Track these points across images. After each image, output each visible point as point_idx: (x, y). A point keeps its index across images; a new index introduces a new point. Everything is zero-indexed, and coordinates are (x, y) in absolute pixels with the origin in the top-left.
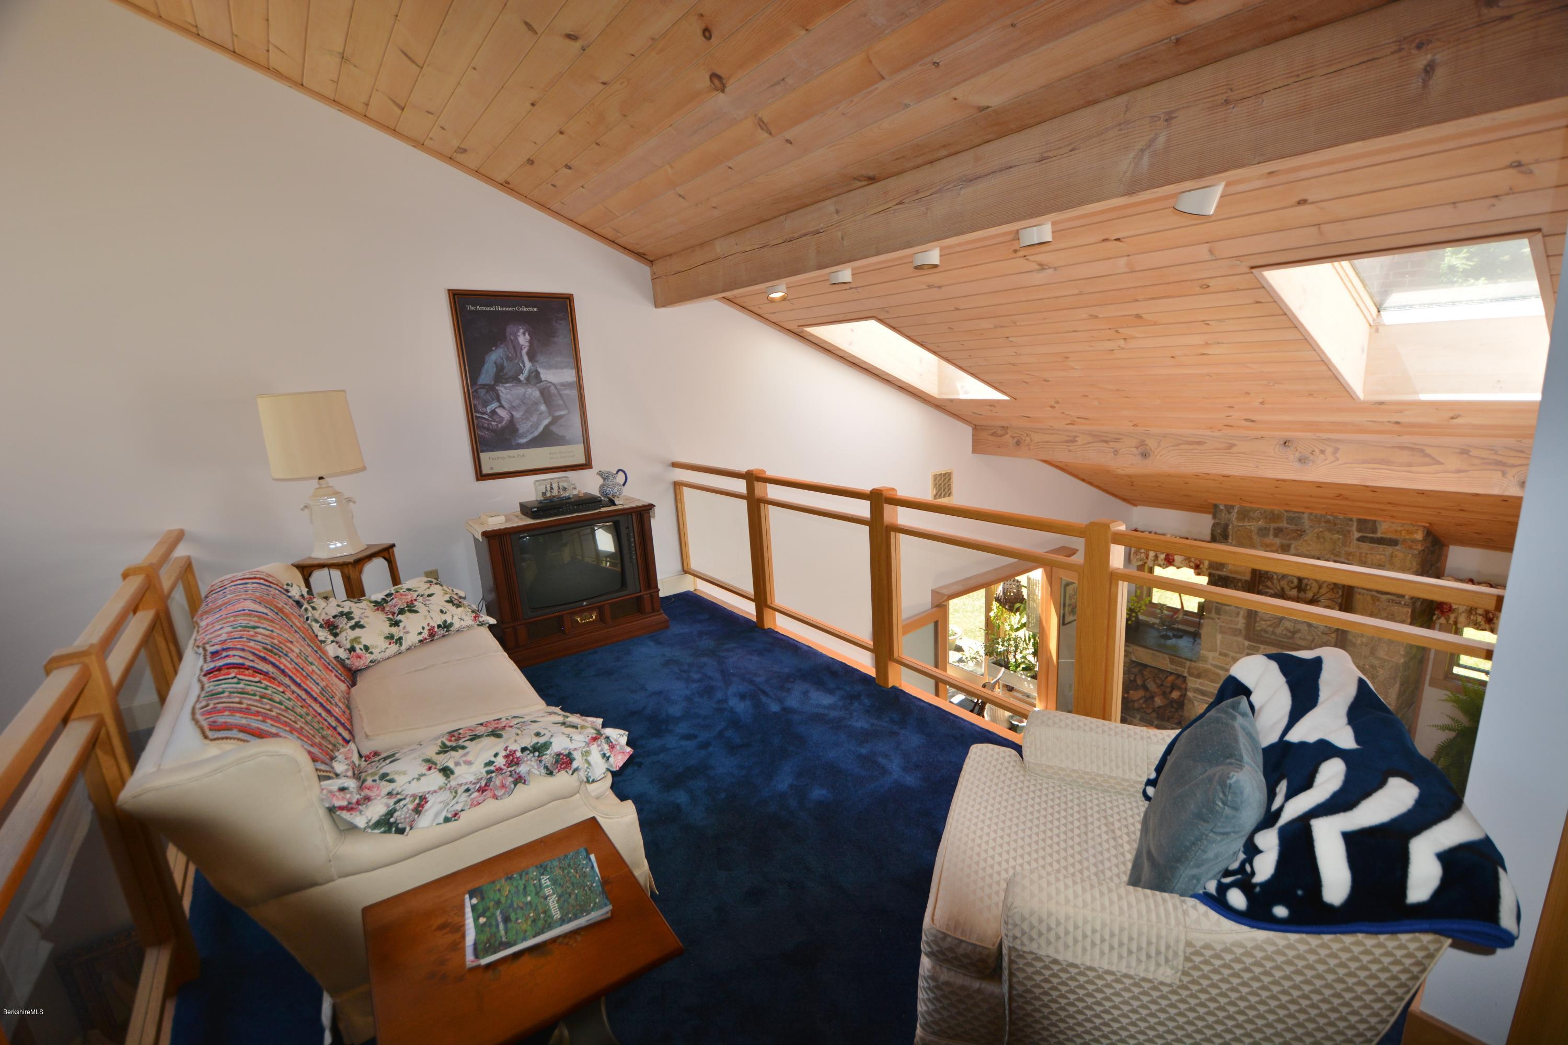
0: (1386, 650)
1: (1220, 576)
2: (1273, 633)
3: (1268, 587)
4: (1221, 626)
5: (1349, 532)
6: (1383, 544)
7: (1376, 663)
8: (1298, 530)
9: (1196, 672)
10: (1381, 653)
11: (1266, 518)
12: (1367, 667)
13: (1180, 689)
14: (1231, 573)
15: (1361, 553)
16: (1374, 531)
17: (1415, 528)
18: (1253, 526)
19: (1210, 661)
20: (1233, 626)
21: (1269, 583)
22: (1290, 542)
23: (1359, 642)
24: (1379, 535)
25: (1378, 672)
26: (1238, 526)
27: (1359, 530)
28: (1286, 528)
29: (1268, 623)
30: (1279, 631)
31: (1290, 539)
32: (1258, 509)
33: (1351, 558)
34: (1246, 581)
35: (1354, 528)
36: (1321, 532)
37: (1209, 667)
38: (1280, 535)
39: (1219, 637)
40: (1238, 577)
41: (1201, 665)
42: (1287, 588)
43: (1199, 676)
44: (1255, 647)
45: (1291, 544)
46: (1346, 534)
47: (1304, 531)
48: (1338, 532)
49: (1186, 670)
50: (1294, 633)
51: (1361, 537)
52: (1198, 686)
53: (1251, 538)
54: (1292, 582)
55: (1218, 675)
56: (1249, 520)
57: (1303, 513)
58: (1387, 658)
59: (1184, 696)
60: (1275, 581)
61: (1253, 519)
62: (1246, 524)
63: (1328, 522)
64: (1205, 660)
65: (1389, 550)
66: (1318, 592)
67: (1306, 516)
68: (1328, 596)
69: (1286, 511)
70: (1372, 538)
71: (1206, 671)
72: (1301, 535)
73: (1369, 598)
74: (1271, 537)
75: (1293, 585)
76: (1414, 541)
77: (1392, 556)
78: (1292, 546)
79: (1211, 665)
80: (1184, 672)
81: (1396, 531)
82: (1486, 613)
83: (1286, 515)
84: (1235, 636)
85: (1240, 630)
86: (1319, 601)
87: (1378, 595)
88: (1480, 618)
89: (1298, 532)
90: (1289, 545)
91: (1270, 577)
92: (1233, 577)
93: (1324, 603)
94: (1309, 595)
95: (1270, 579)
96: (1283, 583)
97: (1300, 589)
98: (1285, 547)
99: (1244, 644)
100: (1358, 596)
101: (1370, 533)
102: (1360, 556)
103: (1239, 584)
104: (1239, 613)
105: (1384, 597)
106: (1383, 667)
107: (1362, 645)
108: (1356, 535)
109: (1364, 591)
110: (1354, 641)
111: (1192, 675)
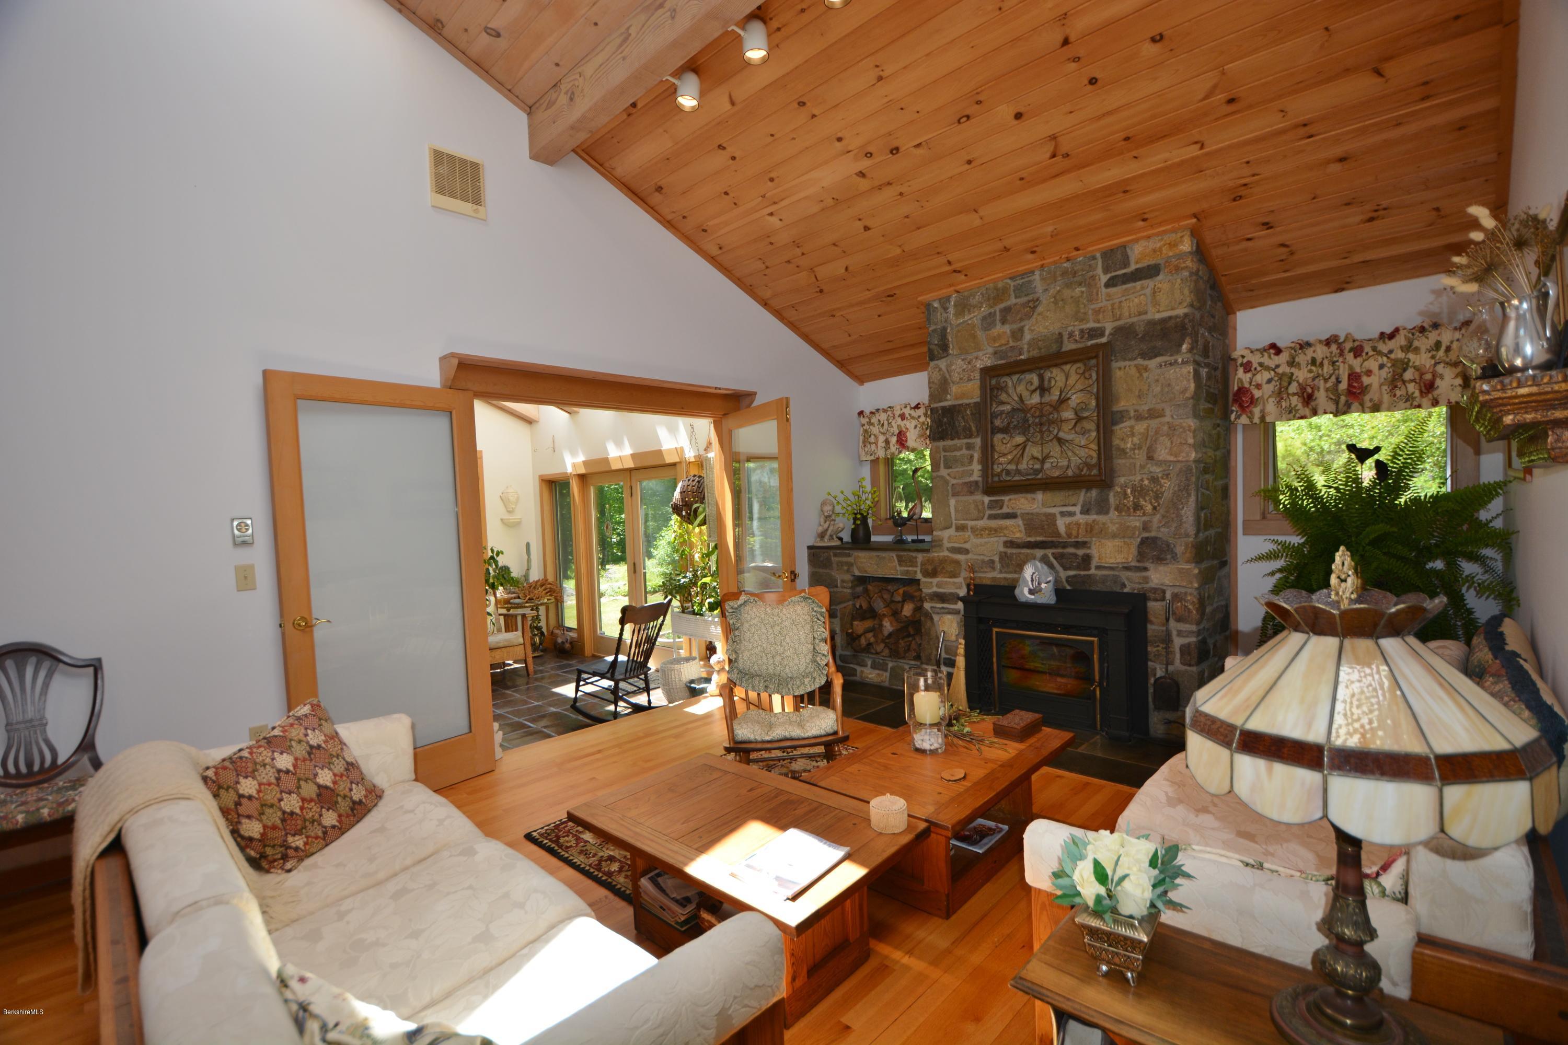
0: (1169, 444)
1: (943, 408)
2: (1018, 472)
4: (953, 485)
5: (1093, 277)
6: (1140, 279)
7: (1157, 470)
8: (1030, 301)
9: (930, 568)
10: (1162, 453)
11: (989, 299)
12: (1146, 482)
14: (956, 399)
15: (1113, 305)
16: (1126, 264)
17: (1179, 235)
18: (976, 317)
19: (947, 544)
20: (967, 480)
21: (1003, 397)
22: (1022, 324)
23: (1129, 445)
24: (1133, 267)
25: (1162, 486)
26: (958, 326)
27: (1107, 270)
28: (1015, 304)
29: (1010, 457)
30: (1023, 465)
31: (1022, 320)
32: (978, 289)
33: (1101, 316)
34: (975, 403)
35: (1099, 270)
36: (1059, 291)
37: (946, 553)
38: (1009, 318)
39: (952, 502)
40: (965, 401)
41: (936, 554)
42: (1026, 394)
43: (935, 573)
44: (996, 501)
45: (1023, 327)
46: (1090, 282)
47: (1038, 300)
48: (1080, 284)
49: (918, 569)
50: (1043, 461)
51: (1110, 279)
52: (935, 589)
53: (974, 337)
54: (1033, 383)
55: (957, 562)
56: (969, 311)
57: (1032, 273)
58: (1172, 458)
59: (919, 609)
60: (1011, 391)
61: (975, 306)
62: (966, 318)
63: (1065, 273)
64: (938, 543)
65: (1149, 284)
66: (1066, 386)
67: (1036, 276)
68: (1079, 386)
69: (1013, 278)
70: (1125, 275)
71: (944, 561)
72: (1035, 307)
73: (1133, 371)
74: (999, 325)
75: (1033, 388)
76: (1181, 256)
77: (1155, 292)
78: (1026, 329)
79: (948, 549)
80: (916, 572)
81: (1154, 251)
82: (1302, 388)
83: (1012, 284)
84: (972, 493)
85: (976, 482)
86: (1069, 398)
87: (1146, 363)
88: (1295, 400)
89: (1030, 304)
90: (1021, 330)
91: (1004, 385)
92: (959, 405)
93: (1075, 400)
94: (1055, 395)
95: (1003, 389)
96: (1021, 389)
97: (1043, 389)
98: (1017, 334)
99: (983, 503)
100: (1118, 374)
101: (1121, 269)
102: (1113, 309)
103: (968, 412)
104: (972, 457)
105: (1153, 363)
106: (1168, 475)
107: (1134, 449)
108: (1104, 278)
109: (1127, 363)
110: (1122, 446)
111: (926, 574)
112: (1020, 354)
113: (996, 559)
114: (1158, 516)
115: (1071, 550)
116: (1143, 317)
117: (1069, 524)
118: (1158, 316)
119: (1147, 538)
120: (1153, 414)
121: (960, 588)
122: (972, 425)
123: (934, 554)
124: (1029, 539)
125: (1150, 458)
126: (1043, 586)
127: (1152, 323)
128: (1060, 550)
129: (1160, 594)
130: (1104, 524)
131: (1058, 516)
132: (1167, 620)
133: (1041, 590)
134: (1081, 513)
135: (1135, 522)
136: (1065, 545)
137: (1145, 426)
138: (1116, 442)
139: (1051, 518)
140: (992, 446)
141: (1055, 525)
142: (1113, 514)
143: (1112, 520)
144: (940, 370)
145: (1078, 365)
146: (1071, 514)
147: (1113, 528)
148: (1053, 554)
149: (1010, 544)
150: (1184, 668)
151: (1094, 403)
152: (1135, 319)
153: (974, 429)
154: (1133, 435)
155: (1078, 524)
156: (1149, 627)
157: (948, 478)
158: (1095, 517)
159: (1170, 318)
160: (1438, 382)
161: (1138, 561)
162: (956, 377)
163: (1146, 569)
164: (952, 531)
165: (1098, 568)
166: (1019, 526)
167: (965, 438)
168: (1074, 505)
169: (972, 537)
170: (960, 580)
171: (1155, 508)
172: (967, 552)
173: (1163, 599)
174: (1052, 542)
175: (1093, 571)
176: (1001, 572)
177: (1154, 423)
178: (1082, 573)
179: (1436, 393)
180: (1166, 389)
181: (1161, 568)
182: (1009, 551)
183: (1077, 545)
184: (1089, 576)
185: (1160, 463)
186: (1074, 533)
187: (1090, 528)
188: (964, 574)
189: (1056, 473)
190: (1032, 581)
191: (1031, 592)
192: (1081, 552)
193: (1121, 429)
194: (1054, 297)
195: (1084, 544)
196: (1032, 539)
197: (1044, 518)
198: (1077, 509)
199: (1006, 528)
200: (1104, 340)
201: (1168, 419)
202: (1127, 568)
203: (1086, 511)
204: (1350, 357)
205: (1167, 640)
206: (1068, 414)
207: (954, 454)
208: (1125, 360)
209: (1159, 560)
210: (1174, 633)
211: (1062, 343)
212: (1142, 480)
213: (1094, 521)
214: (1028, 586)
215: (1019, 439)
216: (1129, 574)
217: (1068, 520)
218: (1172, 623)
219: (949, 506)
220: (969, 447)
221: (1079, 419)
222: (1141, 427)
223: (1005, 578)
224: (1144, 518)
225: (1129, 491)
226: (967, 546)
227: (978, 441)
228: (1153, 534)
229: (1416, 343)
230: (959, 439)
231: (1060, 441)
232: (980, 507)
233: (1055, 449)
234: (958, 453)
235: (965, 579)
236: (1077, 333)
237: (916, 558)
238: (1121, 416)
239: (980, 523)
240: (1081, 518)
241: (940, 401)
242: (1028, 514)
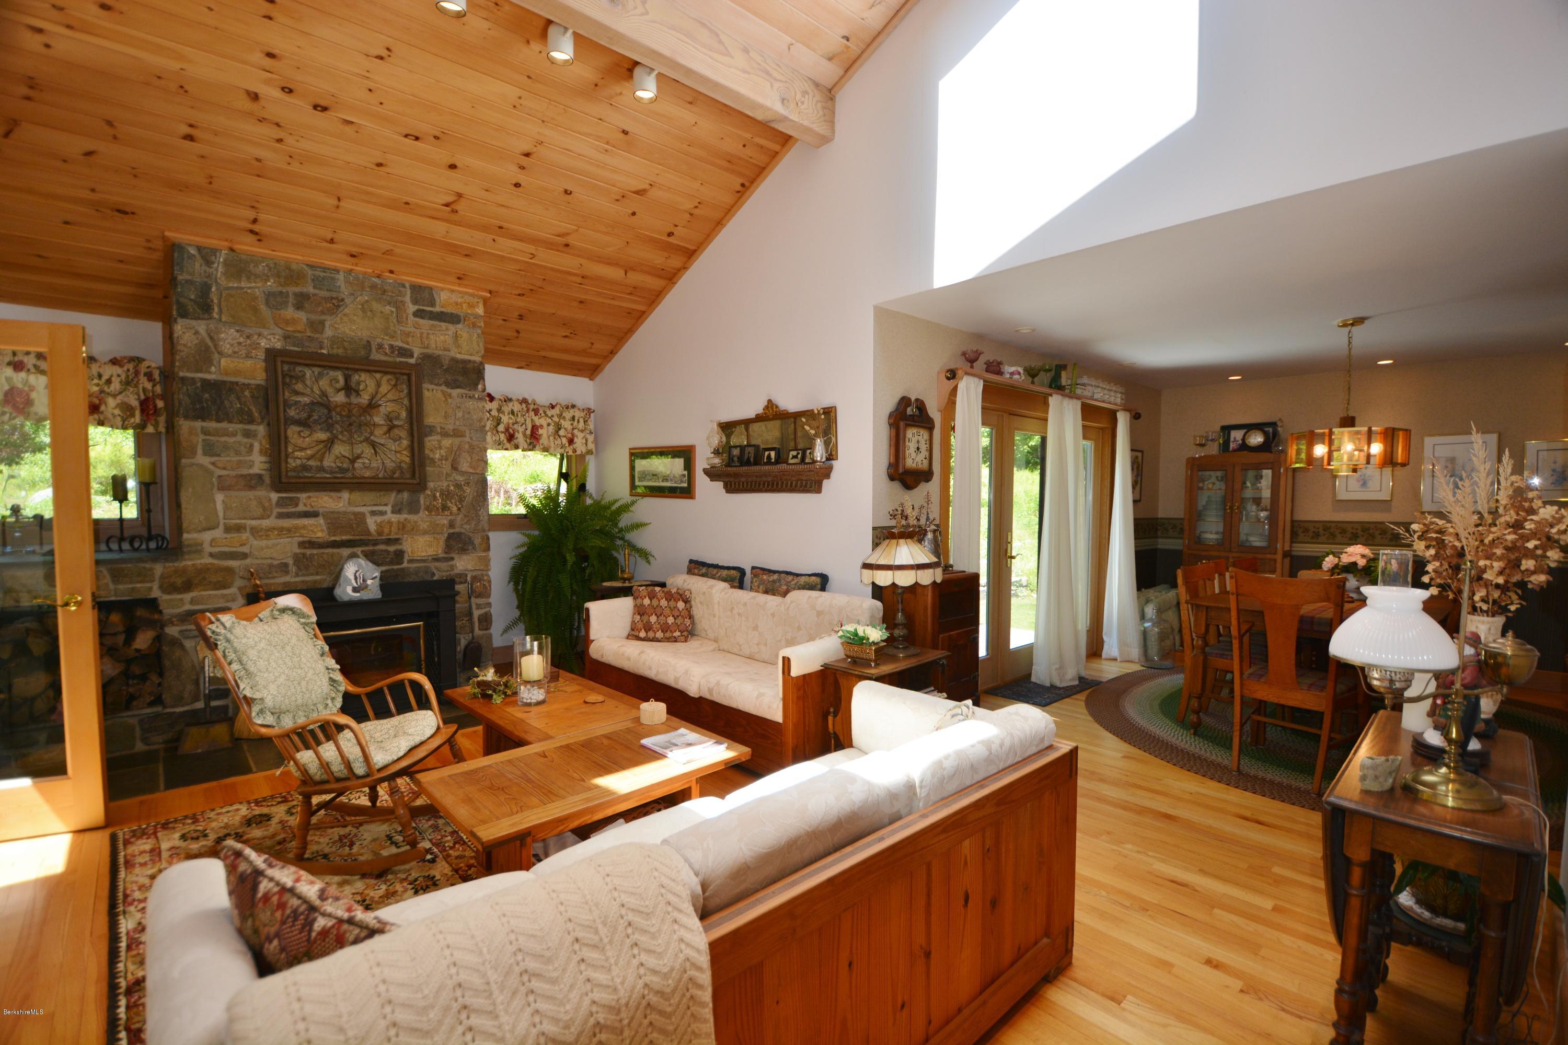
0: (469, 459)
1: (204, 381)
2: (321, 469)
3: (297, 393)
4: (220, 477)
5: (402, 302)
6: (443, 321)
7: (460, 479)
8: (332, 298)
9: (179, 581)
10: (464, 466)
11: (279, 276)
12: (452, 488)
13: (151, 624)
14: (226, 374)
15: (422, 334)
16: (432, 304)
17: (475, 300)
18: (258, 288)
19: (208, 549)
20: (245, 471)
21: (299, 387)
22: (323, 317)
23: (437, 456)
24: (437, 309)
25: (464, 492)
26: (228, 288)
27: (415, 301)
28: (315, 295)
29: (309, 452)
30: (328, 462)
31: (323, 313)
32: (264, 258)
33: (410, 339)
34: (258, 385)
35: (408, 299)
36: (367, 301)
37: (208, 560)
38: (305, 305)
39: (219, 498)
40: (241, 380)
41: (190, 563)
42: (330, 391)
43: (187, 587)
44: (291, 499)
45: (325, 321)
46: (399, 306)
47: (343, 300)
48: (389, 303)
49: (156, 586)
50: (353, 461)
51: (418, 311)
53: (255, 310)
54: (338, 382)
55: (230, 571)
56: (247, 278)
57: (337, 271)
58: (471, 471)
59: (159, 637)
60: (310, 382)
61: (257, 276)
62: (243, 285)
63: (373, 287)
64: (197, 549)
65: (451, 328)
66: (377, 393)
67: (341, 277)
68: (390, 396)
69: (311, 266)
70: (431, 312)
71: (206, 569)
72: (339, 306)
73: (440, 395)
74: (291, 308)
75: (339, 386)
76: (477, 316)
77: (456, 337)
78: (327, 324)
79: (211, 555)
80: (151, 589)
81: (457, 303)
82: (507, 429)
83: (310, 272)
84: (251, 488)
85: (260, 477)
86: (380, 405)
87: (449, 391)
88: (502, 437)
89: (334, 301)
90: (322, 323)
91: (300, 374)
92: (232, 383)
93: (386, 408)
94: (364, 399)
95: (301, 378)
96: (324, 383)
97: (349, 389)
98: (317, 326)
99: (270, 500)
100: (426, 394)
101: (428, 306)
102: (421, 337)
103: (247, 393)
104: (251, 446)
105: (455, 392)
106: (468, 483)
107: (441, 460)
108: (412, 308)
109: (433, 386)
110: (431, 456)
111: (170, 588)
112: (321, 348)
113: (290, 562)
114: (461, 515)
115: (382, 547)
116: (446, 353)
117: (381, 522)
118: (459, 356)
119: (453, 533)
120: (457, 434)
121: (234, 600)
122: (254, 410)
123: (187, 563)
124: (333, 538)
125: (455, 468)
126: (369, 582)
127: (454, 360)
128: (371, 548)
129: (462, 576)
130: (416, 522)
131: (368, 515)
132: (470, 598)
133: (367, 586)
134: (393, 512)
135: (444, 520)
136: (376, 543)
137: (450, 442)
138: (427, 452)
139: (360, 518)
140: (286, 437)
141: (366, 523)
142: (423, 514)
143: (422, 519)
144: (197, 333)
145: (389, 377)
146: (382, 513)
147: (424, 526)
148: (362, 552)
149: (312, 544)
150: (481, 633)
151: (404, 414)
152: (440, 353)
153: (256, 415)
154: (440, 448)
155: (390, 523)
156: (457, 606)
157: (211, 467)
158: (405, 516)
159: (470, 361)
160: (575, 440)
161: (446, 553)
162: (226, 348)
163: (452, 559)
164: (218, 533)
165: (410, 561)
166: (320, 525)
167: (241, 422)
168: (386, 505)
169: (251, 538)
170: (233, 590)
171: (459, 509)
172: (245, 556)
173: (466, 582)
174: (361, 540)
175: (405, 565)
176: (297, 575)
177: (457, 441)
178: (395, 567)
179: (575, 446)
180: (467, 416)
181: (464, 557)
182: (308, 552)
183: (389, 542)
184: (403, 569)
185: (463, 473)
186: (386, 530)
187: (402, 526)
188: (239, 583)
189: (368, 474)
190: (356, 578)
191: (355, 590)
192: (392, 549)
193: (431, 441)
194: (362, 305)
195: (397, 541)
196: (338, 538)
197: (352, 517)
198: (388, 509)
199: (304, 527)
200: (412, 361)
201: (467, 439)
202: (437, 559)
203: (397, 510)
204: (532, 413)
205: (470, 614)
206: (378, 420)
207: (223, 439)
208: (432, 383)
209: (463, 550)
210: (474, 607)
211: (370, 350)
212: (448, 486)
213: (405, 520)
214: (351, 584)
215: (323, 436)
216: (437, 564)
217: (379, 519)
218: (473, 600)
219: (215, 502)
220: (248, 434)
221: (391, 428)
222: (447, 442)
223: (303, 582)
224: (450, 518)
225: (438, 494)
226: (245, 549)
227: (261, 430)
228: (457, 530)
229: (564, 414)
230: (230, 422)
231: (373, 445)
232: (267, 504)
233: (368, 451)
234: (231, 440)
235: (240, 589)
236: (387, 347)
237: (151, 569)
238: (431, 430)
239: (265, 523)
240: (395, 518)
241: (200, 371)
242: (333, 512)
